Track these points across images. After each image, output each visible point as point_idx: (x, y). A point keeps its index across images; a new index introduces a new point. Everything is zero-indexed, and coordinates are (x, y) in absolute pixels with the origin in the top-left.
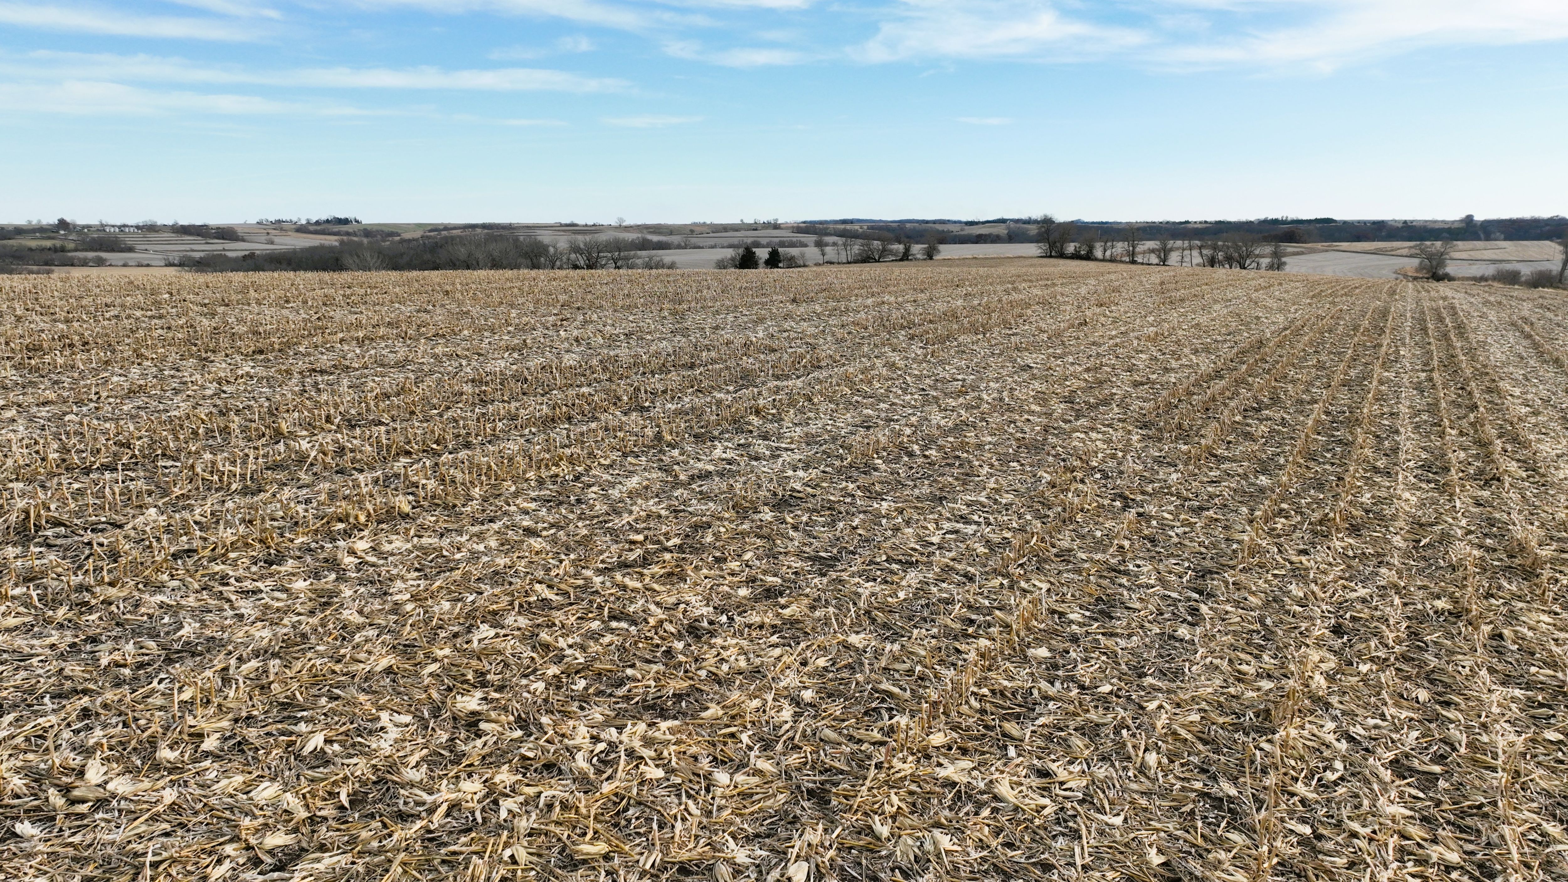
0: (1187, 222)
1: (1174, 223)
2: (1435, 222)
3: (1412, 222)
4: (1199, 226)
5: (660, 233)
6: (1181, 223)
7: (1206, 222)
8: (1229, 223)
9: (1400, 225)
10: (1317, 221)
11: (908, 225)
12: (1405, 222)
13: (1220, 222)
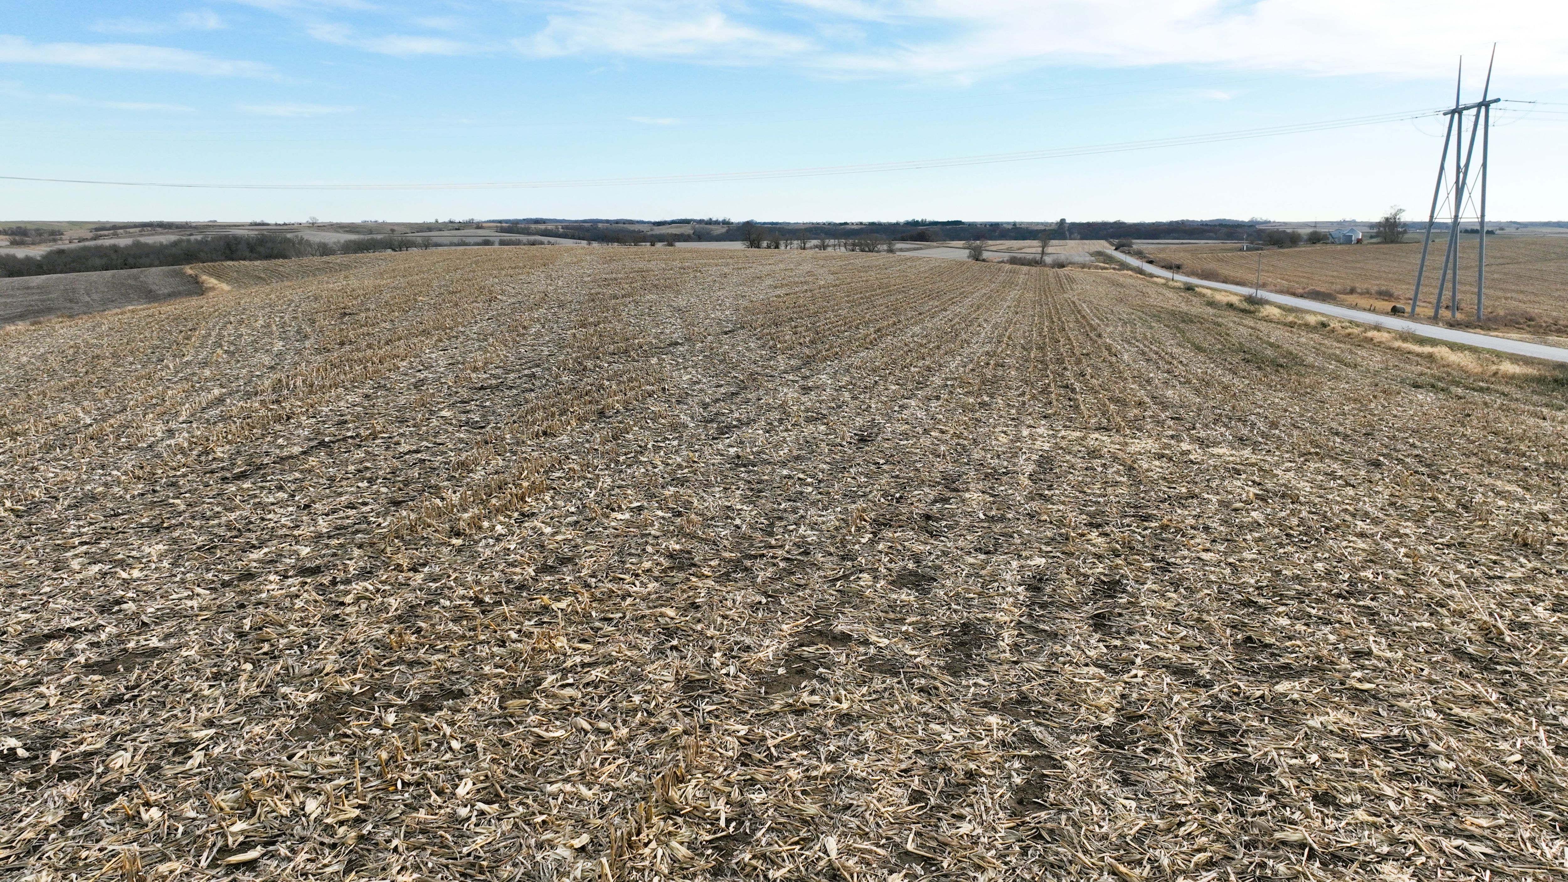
0: (846, 224)
1: (835, 224)
2: (1038, 224)
3: (1021, 223)
4: (855, 227)
5: (358, 232)
6: (841, 224)
7: (861, 223)
8: (880, 224)
9: (1010, 227)
10: (949, 223)
11: (600, 225)
12: (1015, 224)
13: (873, 224)
